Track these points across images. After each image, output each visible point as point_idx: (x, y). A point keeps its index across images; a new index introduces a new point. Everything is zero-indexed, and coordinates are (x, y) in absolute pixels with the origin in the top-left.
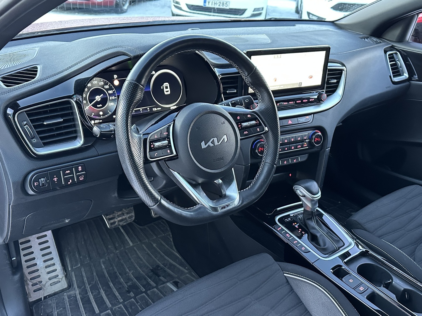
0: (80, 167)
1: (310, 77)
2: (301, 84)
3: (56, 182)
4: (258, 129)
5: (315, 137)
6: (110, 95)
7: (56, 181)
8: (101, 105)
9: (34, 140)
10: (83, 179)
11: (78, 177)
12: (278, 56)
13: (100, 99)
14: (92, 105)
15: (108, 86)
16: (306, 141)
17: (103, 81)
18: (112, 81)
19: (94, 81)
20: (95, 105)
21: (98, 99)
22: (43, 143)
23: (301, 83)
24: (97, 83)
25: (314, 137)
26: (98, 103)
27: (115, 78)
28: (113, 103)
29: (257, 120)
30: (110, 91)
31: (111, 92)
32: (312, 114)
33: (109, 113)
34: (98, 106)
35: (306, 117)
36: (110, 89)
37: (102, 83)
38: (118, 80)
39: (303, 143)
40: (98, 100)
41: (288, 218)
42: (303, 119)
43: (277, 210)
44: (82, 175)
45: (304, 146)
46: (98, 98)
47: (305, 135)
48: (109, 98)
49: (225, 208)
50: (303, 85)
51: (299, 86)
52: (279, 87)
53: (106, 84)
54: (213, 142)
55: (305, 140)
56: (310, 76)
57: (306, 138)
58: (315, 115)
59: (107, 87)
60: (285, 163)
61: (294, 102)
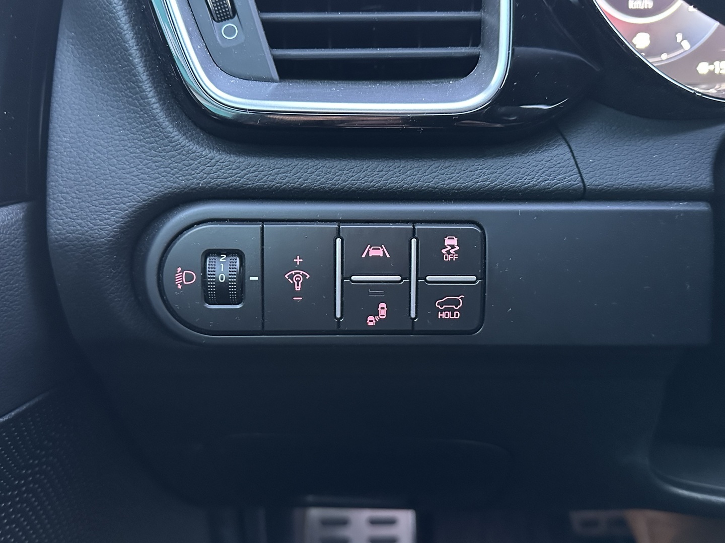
0: (454, 242)
3: (298, 294)
7: (298, 288)
9: (230, 31)
10: (457, 316)
11: (428, 294)
22: (278, 62)
33: (680, 46)
44: (455, 289)
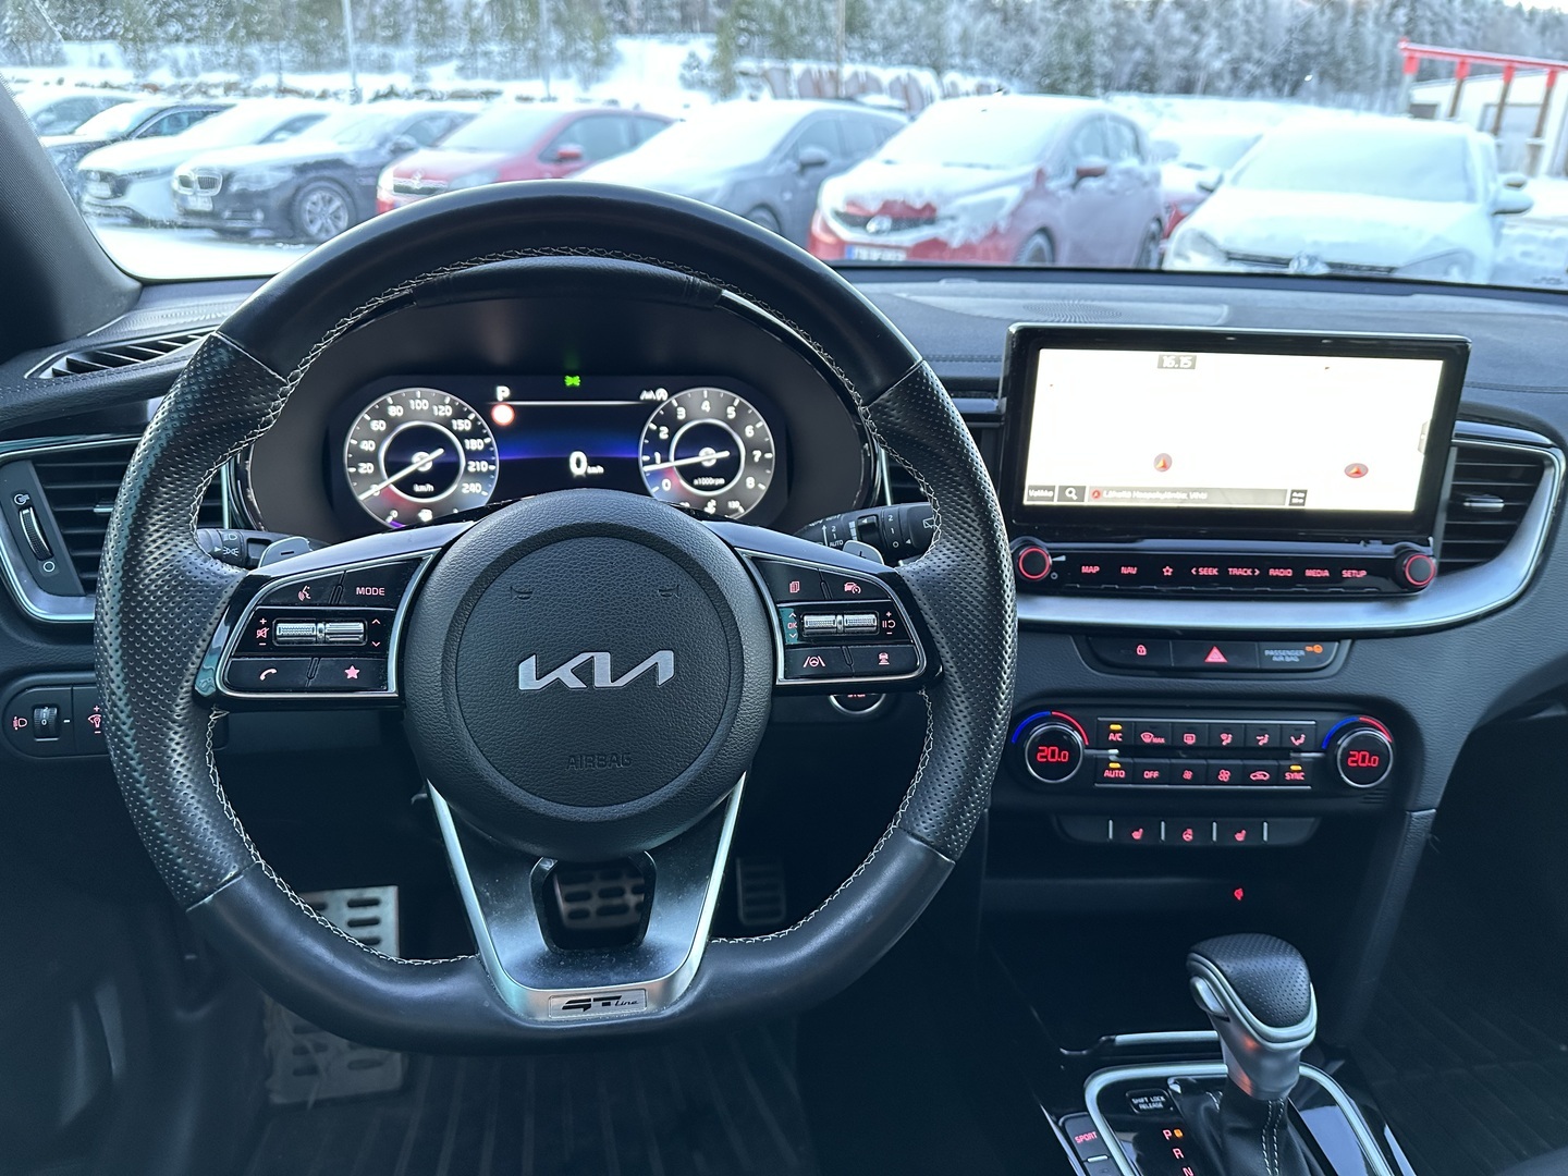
1: (1355, 470)
2: (1302, 495)
4: (884, 657)
5: (1351, 746)
6: (472, 455)
7: (97, 726)
8: (429, 488)
9: (49, 567)
12: (1178, 361)
13: (429, 466)
14: (396, 484)
15: (467, 421)
16: (1304, 755)
17: (452, 404)
18: (485, 405)
19: (418, 401)
20: (406, 485)
21: (423, 465)
22: (83, 581)
23: (1305, 492)
24: (426, 408)
25: (1344, 742)
26: (418, 477)
27: (500, 398)
28: (478, 485)
29: (889, 614)
30: (472, 441)
31: (475, 445)
32: (1347, 638)
34: (418, 488)
35: (1309, 649)
36: (477, 433)
37: (447, 411)
38: (511, 406)
39: (1283, 763)
40: (423, 469)
41: (1150, 1095)
42: (1289, 653)
43: (1114, 1040)
45: (1288, 776)
46: (422, 461)
47: (1298, 731)
48: (467, 465)
49: (587, 1007)
50: (1314, 503)
51: (1291, 504)
52: (1184, 496)
53: (460, 414)
54: (585, 672)
55: (1298, 750)
56: (1355, 465)
57: (1302, 741)
58: (1359, 643)
59: (463, 425)
60: (1188, 836)
61: (1253, 572)
